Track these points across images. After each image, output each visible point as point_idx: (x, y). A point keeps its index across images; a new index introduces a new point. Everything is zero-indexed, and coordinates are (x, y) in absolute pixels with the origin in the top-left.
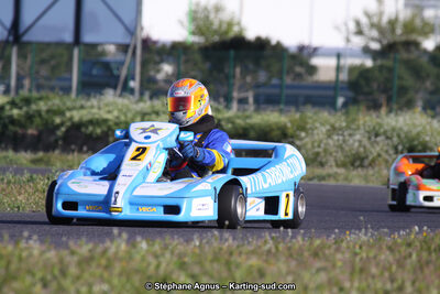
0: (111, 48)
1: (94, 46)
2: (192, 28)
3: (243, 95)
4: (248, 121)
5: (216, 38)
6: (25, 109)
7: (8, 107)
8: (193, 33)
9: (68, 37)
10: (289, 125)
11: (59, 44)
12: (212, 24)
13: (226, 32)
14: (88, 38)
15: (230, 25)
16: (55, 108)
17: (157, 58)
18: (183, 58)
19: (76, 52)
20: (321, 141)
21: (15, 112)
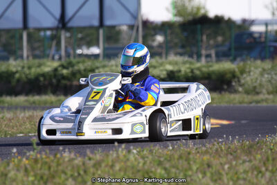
0: (125, 28)
1: (113, 27)
2: (175, 12)
3: (208, 52)
4: (211, 69)
5: (190, 18)
6: (70, 69)
7: (60, 69)
8: (176, 15)
9: (96, 23)
10: (237, 70)
11: (91, 27)
12: (187, 9)
13: (197, 14)
14: (108, 22)
15: (198, 9)
16: (89, 68)
17: (153, 33)
18: (169, 32)
19: (101, 32)
20: (257, 79)
21: (65, 72)
